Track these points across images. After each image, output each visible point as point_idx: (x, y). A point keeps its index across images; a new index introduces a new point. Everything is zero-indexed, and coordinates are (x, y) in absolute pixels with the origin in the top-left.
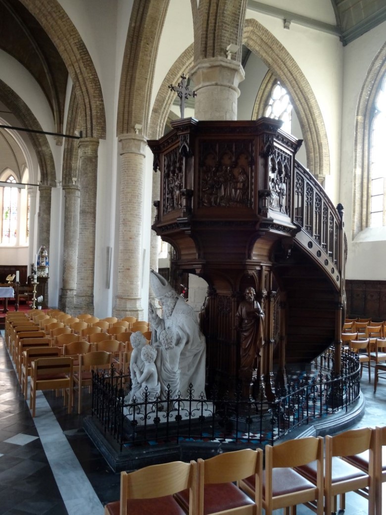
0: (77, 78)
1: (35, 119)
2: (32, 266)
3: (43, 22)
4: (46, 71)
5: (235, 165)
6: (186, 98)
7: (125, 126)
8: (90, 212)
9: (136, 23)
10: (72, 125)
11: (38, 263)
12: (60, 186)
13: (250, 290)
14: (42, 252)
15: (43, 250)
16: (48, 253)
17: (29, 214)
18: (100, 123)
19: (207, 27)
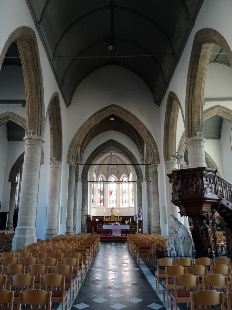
0: (147, 143)
1: (133, 155)
2: (136, 216)
3: (134, 126)
4: (136, 137)
5: (193, 181)
6: (179, 158)
7: (167, 158)
8: (157, 193)
9: (167, 121)
10: (148, 156)
11: (138, 214)
12: (145, 181)
13: (204, 221)
14: (139, 210)
15: (140, 208)
16: (142, 210)
17: (133, 192)
18: (157, 158)
19: (189, 128)
